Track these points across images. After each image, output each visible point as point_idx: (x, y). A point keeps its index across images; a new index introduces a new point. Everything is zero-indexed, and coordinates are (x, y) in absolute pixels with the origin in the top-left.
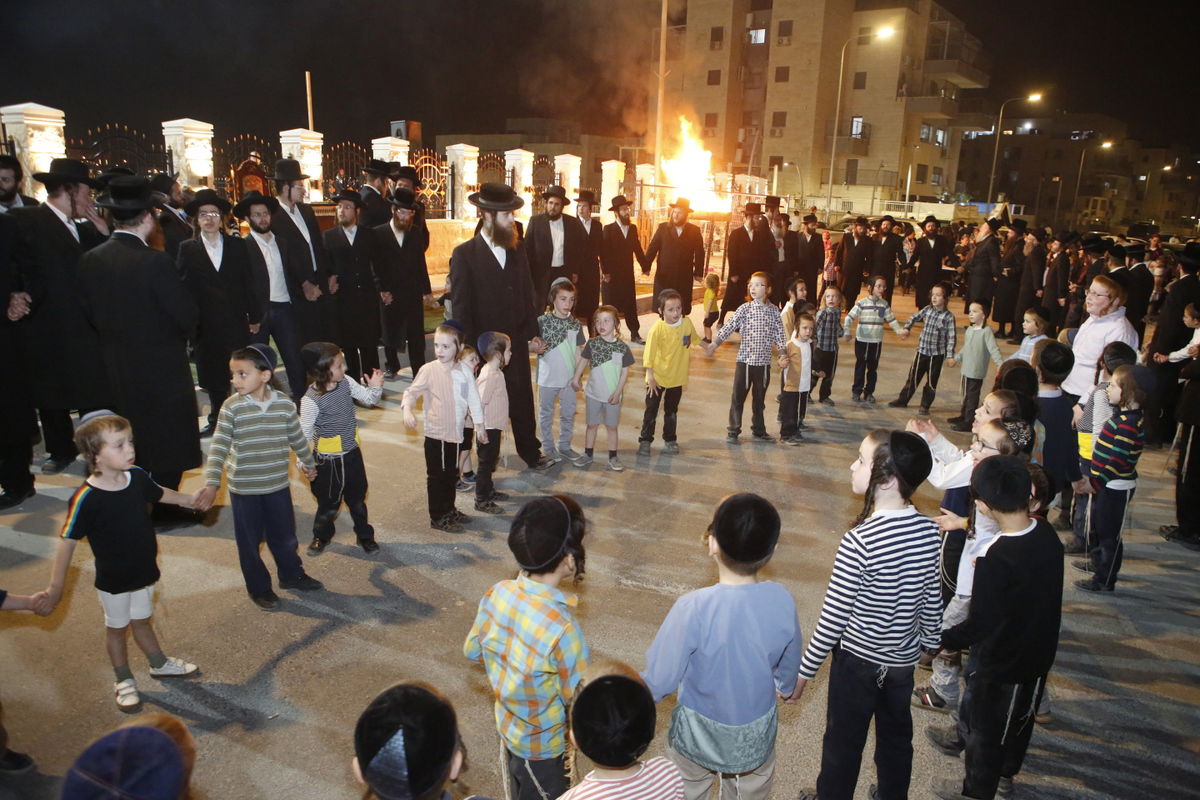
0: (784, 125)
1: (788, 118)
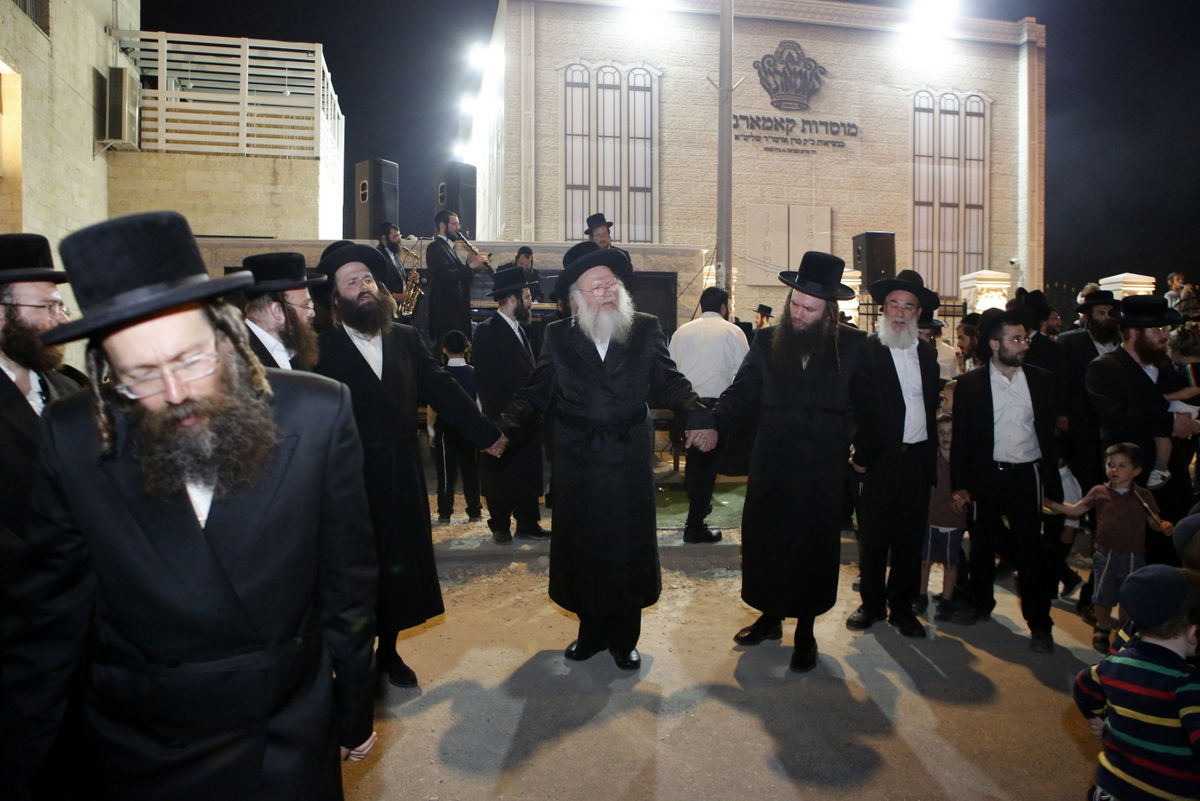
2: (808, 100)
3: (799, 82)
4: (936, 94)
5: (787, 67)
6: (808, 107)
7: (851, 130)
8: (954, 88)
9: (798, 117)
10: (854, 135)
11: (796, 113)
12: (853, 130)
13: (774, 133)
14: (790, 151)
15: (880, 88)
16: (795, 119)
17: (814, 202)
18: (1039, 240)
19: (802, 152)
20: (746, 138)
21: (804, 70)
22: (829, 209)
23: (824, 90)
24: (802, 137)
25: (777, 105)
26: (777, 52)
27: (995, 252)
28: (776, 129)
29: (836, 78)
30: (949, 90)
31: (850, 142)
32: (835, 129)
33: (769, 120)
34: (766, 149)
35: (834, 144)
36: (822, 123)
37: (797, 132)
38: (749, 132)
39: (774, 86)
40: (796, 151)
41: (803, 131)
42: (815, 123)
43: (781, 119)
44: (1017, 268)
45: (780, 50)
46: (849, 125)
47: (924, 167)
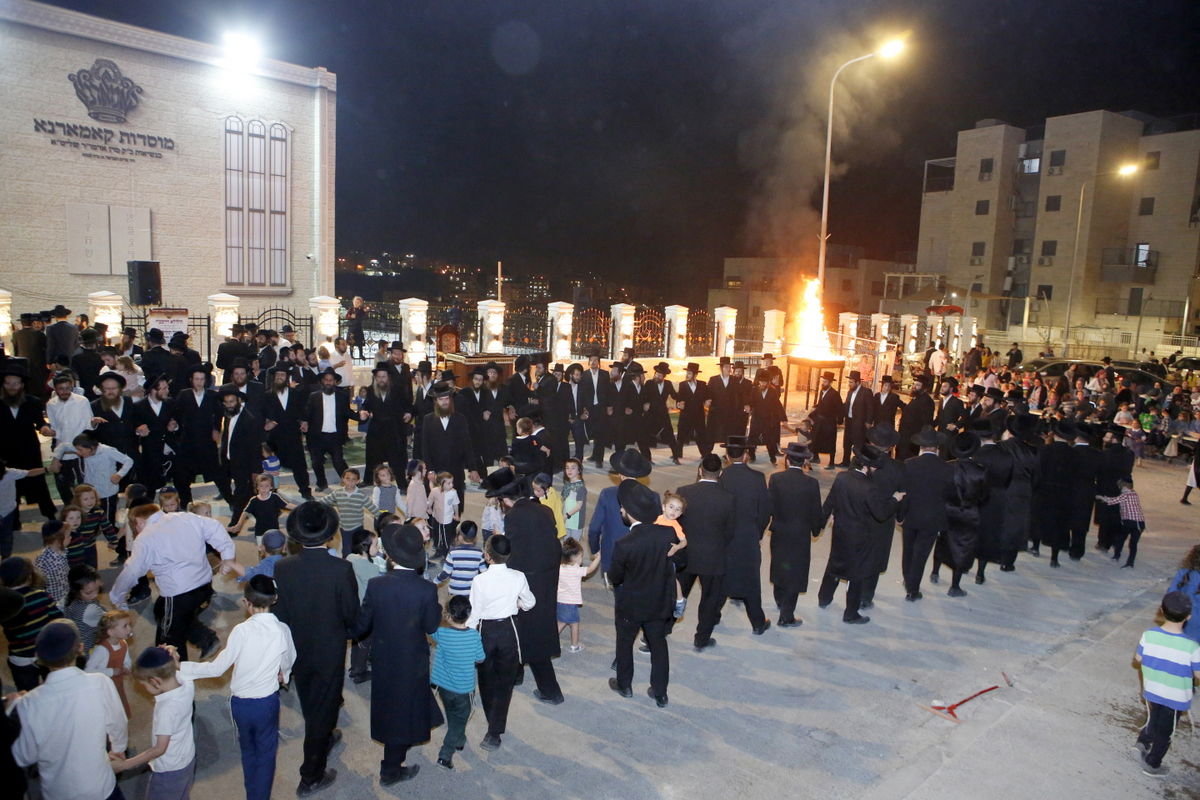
0: (1054, 254)
1: (1059, 247)
2: (125, 115)
3: (116, 97)
4: (245, 120)
5: (104, 83)
6: (125, 121)
7: (168, 144)
8: (260, 116)
9: (116, 129)
10: (171, 148)
11: (114, 125)
12: (170, 144)
13: (91, 141)
14: (109, 158)
15: (195, 110)
16: (113, 130)
17: (133, 204)
18: (330, 241)
19: (121, 159)
20: (63, 143)
21: (121, 88)
22: (148, 210)
23: (141, 107)
24: (120, 146)
25: (96, 116)
26: (93, 68)
27: (295, 249)
28: (94, 138)
29: (152, 98)
30: (257, 118)
31: (166, 154)
32: (153, 142)
33: (87, 129)
34: (84, 155)
35: (152, 155)
36: (140, 136)
37: (115, 142)
38: (66, 138)
39: (91, 99)
40: (115, 159)
41: (122, 141)
42: (133, 135)
43: (100, 130)
44: (314, 261)
45: (96, 67)
46: (165, 139)
47: (234, 178)
